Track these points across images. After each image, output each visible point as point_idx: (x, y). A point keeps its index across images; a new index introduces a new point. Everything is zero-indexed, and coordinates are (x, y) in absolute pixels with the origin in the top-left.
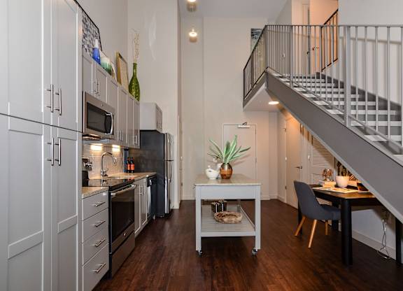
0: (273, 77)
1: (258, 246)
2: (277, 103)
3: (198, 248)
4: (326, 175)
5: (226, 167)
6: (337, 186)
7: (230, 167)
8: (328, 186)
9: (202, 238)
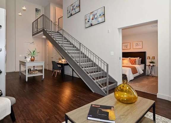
0: (45, 30)
1: (43, 77)
2: (45, 37)
3: (27, 80)
4: (60, 59)
5: (33, 58)
6: (62, 62)
7: (34, 57)
8: (60, 62)
9: (28, 77)
